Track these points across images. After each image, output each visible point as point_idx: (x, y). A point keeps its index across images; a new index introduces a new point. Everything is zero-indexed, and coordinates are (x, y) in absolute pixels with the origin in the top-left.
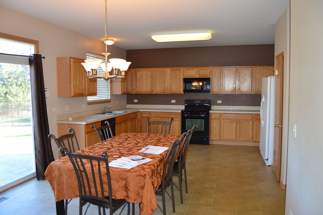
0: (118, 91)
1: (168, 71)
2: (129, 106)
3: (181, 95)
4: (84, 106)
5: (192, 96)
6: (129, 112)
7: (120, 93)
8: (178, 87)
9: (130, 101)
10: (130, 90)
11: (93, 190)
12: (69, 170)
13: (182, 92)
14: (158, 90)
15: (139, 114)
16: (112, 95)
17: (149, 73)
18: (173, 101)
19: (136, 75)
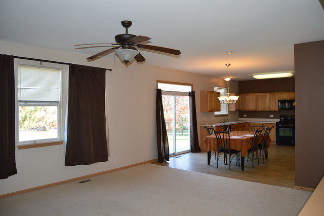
0: (233, 109)
1: (268, 95)
2: (240, 119)
3: (276, 112)
4: (213, 117)
5: (285, 113)
6: (240, 122)
7: (234, 110)
8: (274, 106)
9: (241, 116)
10: (241, 108)
11: (223, 146)
12: (214, 138)
13: (277, 109)
14: (261, 108)
15: (247, 124)
16: (229, 111)
17: (254, 97)
18: (272, 116)
19: (245, 98)
